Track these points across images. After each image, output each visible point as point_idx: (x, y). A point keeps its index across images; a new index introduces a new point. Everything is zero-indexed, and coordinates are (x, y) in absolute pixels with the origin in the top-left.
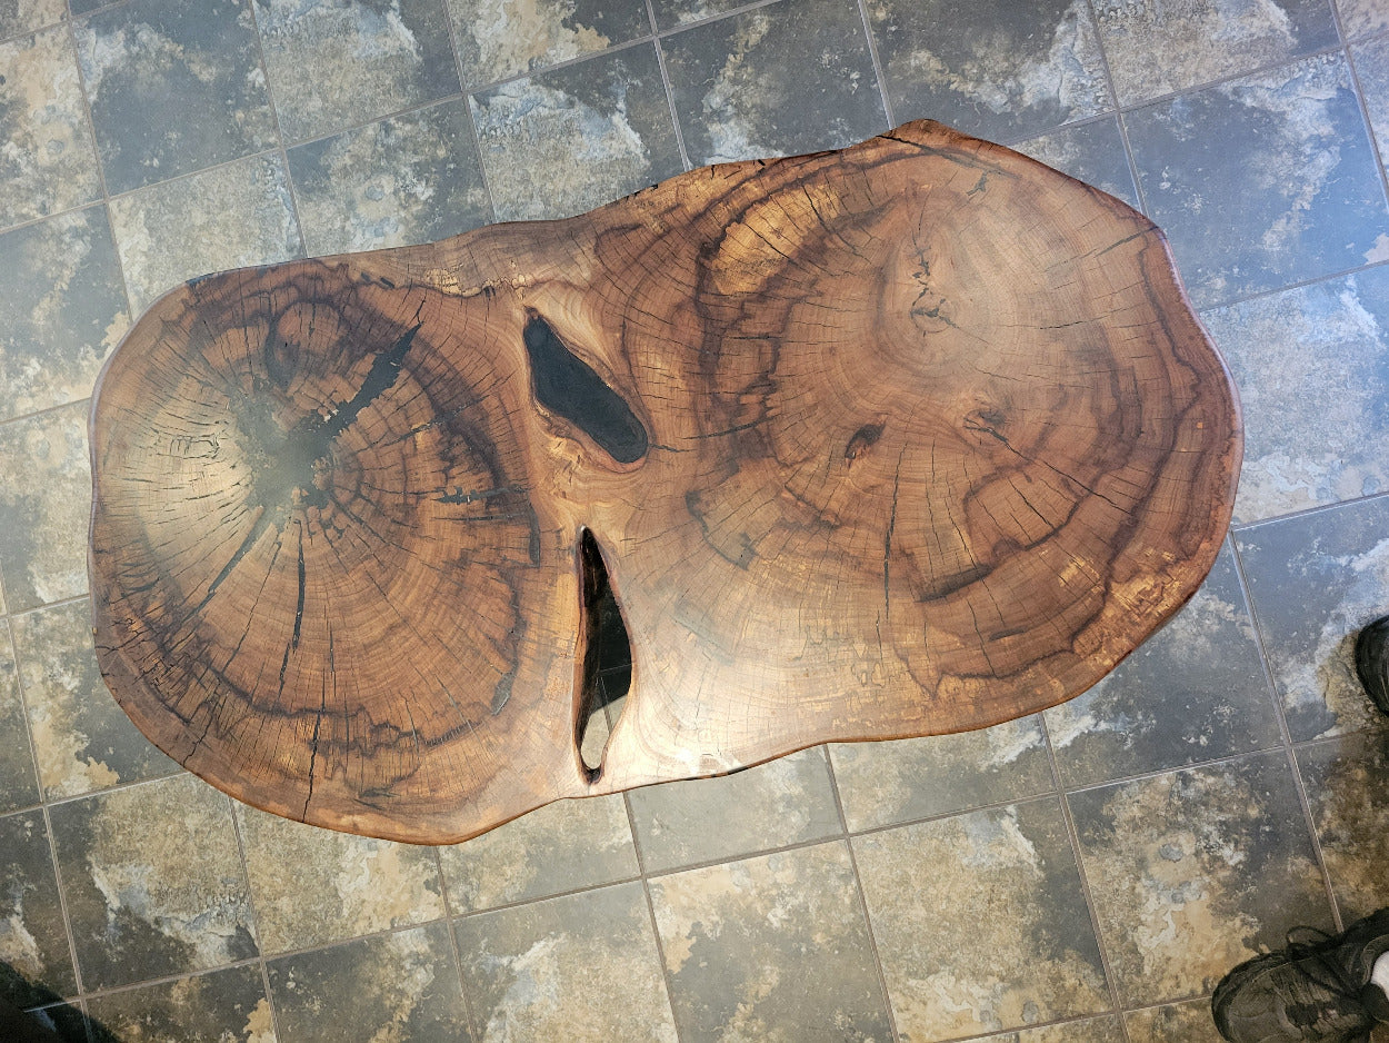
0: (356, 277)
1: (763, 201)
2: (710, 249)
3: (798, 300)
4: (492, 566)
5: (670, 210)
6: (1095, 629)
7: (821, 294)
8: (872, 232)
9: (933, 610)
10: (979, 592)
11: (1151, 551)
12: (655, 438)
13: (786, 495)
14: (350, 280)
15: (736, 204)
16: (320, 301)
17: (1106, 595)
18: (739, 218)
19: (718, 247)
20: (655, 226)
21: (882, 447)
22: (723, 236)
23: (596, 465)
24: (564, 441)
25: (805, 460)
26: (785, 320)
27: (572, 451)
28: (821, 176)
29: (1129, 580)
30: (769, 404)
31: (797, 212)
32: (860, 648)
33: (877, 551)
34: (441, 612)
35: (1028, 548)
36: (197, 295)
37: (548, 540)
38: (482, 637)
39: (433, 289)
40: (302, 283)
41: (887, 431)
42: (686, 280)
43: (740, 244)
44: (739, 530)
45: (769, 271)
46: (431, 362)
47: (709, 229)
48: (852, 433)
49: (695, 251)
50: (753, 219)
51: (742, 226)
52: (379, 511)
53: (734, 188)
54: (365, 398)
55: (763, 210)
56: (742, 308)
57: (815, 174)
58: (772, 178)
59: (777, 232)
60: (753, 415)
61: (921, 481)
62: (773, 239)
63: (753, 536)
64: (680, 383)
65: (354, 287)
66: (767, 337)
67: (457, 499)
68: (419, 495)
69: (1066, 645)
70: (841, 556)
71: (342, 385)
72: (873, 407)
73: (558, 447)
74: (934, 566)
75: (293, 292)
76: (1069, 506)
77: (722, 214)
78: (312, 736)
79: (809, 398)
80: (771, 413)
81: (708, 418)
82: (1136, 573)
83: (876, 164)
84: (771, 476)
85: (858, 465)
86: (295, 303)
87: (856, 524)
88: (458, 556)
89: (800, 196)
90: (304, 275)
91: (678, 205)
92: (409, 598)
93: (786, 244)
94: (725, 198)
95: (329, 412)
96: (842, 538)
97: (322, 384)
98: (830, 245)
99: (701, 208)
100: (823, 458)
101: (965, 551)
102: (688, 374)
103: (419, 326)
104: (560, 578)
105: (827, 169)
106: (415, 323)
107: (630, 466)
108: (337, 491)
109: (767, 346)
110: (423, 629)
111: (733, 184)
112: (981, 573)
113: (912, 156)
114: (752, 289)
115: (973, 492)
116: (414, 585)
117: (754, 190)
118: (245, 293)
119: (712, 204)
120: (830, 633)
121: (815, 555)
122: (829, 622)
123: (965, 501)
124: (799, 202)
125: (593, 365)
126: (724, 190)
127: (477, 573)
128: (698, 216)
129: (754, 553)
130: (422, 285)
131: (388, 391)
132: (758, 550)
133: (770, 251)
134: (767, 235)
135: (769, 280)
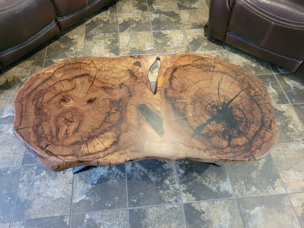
0: (207, 152)
1: (100, 152)
2: (115, 143)
3: (97, 129)
4: (175, 90)
5: (123, 154)
6: (59, 67)
7: (92, 129)
8: (76, 140)
9: (88, 73)
10: (78, 74)
11: (44, 76)
12: (136, 107)
13: (110, 94)
14: (209, 151)
15: (106, 152)
16: (217, 148)
17: (55, 71)
18: (106, 149)
19: (113, 143)
20: (128, 151)
21: (88, 99)
22: (111, 145)
23: (150, 104)
24: (157, 109)
25: (105, 99)
26: (101, 125)
27: (155, 107)
28: (84, 155)
29: (50, 73)
30: (110, 110)
31: (92, 148)
32: (103, 69)
33: (95, 82)
34: (187, 84)
35: (66, 79)
36: (252, 155)
37: (162, 93)
38: (178, 79)
39: (187, 146)
40: (222, 153)
41: (86, 102)
42: (123, 137)
43: (108, 143)
44: (121, 89)
45: (102, 136)
46: (188, 130)
47: (114, 148)
48: (94, 102)
49: (119, 143)
50: (103, 147)
51: (106, 147)
52: (201, 103)
53: (106, 156)
54: (205, 124)
55: (100, 150)
56: (111, 129)
57: (85, 155)
58: (96, 157)
59: (98, 144)
60: (113, 108)
61: (82, 92)
62: (99, 142)
63: (119, 88)
64: (129, 117)
65: (208, 150)
66: (107, 122)
67: (182, 103)
68: (191, 104)
69: (65, 65)
70: (103, 83)
71: (211, 128)
72: (87, 106)
74: (85, 79)
75: (225, 151)
76: (55, 85)
77: (110, 151)
78: (215, 68)
79: (101, 110)
80: (110, 108)
81: (124, 109)
82: (48, 74)
83: (70, 155)
84: (113, 97)
85: (94, 97)
86: (224, 148)
87: (98, 87)
88: (183, 93)
89: (90, 151)
90: (222, 155)
91: (121, 154)
92: (194, 87)
93: (97, 141)
94: (109, 154)
95: (213, 123)
96: (101, 85)
97: (216, 129)
98: (86, 139)
99: (115, 153)
100: (101, 99)
101: (78, 81)
102: (126, 118)
104: (161, 86)
105: (82, 156)
106: (191, 139)
107: (143, 103)
108: (211, 107)
109: (107, 121)
110: (191, 82)
111: (106, 157)
112: (76, 77)
113: (60, 155)
114: (107, 133)
115: (73, 89)
116: (193, 89)
117: (101, 155)
118: (238, 153)
119: (112, 153)
120: (108, 72)
121: (107, 84)
122: (108, 73)
123: (75, 88)
125: (148, 123)
126: (108, 156)
127: (179, 89)
128: (116, 151)
129: (120, 85)
130: (190, 147)
131: (199, 125)
132: (119, 86)
133: (101, 140)
134: (101, 144)
135: (103, 134)
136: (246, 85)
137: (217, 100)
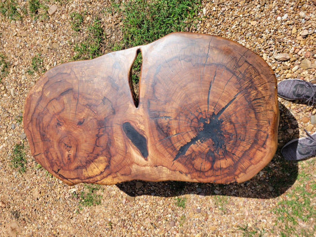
0: (189, 175)
1: (97, 175)
2: (107, 167)
3: (91, 153)
4: (159, 100)
5: (115, 177)
6: (45, 82)
7: (87, 154)
8: (77, 165)
9: (71, 87)
10: (63, 90)
11: (36, 97)
12: (121, 127)
13: (96, 112)
14: (190, 175)
15: (102, 176)
16: (199, 171)
17: (43, 89)
18: (102, 173)
19: (106, 167)
20: (118, 174)
21: (78, 121)
22: (105, 169)
23: (134, 122)
24: (140, 128)
25: (92, 119)
26: (94, 149)
27: (139, 126)
28: (86, 178)
29: (39, 91)
30: (98, 132)
31: (91, 172)
32: (84, 79)
33: (80, 99)
34: (172, 90)
35: (55, 98)
36: (234, 179)
37: (145, 106)
38: (163, 83)
39: (169, 169)
40: (203, 176)
41: (77, 124)
42: (112, 161)
43: (102, 167)
44: (105, 105)
45: (96, 160)
46: (171, 151)
47: (107, 172)
48: (83, 124)
49: (110, 167)
50: (99, 172)
51: (101, 171)
52: (186, 115)
53: (102, 179)
54: (189, 144)
55: (97, 173)
56: (102, 153)
57: (87, 179)
58: (95, 180)
59: (94, 168)
60: (101, 130)
61: (72, 113)
62: (95, 167)
63: (103, 104)
64: (115, 139)
65: (189, 173)
66: (98, 146)
67: (166, 117)
68: (176, 119)
69: (50, 79)
70: (86, 99)
71: (194, 148)
72: (79, 129)
73: (142, 127)
74: (70, 96)
75: (206, 174)
76: (48, 106)
77: (105, 174)
78: (208, 58)
79: (90, 132)
80: (98, 130)
81: (110, 130)
82: (38, 93)
83: (76, 178)
84: (98, 117)
85: (82, 117)
86: (206, 172)
87: (83, 105)
88: (167, 103)
89: (90, 175)
90: (203, 178)
91: (113, 178)
92: (180, 93)
93: (93, 165)
94: (104, 177)
95: (198, 142)
96: (86, 102)
97: (200, 150)
98: (85, 163)
99: (109, 176)
100: (89, 119)
101: (65, 99)
102: (113, 140)
103: (173, 160)
104: (143, 97)
105: (85, 179)
106: (174, 161)
107: (127, 121)
108: (197, 122)
109: (98, 144)
110: (177, 85)
111: (102, 180)
112: (62, 94)
113: (70, 179)
114: (100, 157)
115: (63, 110)
116: (178, 97)
117: (98, 178)
118: (220, 177)
119: (107, 177)
120: (89, 82)
121: (91, 99)
122: (89, 85)
123: (64, 108)
124: (90, 174)
125: (133, 145)
126: (104, 179)
127: (163, 99)
128: (109, 174)
129: (103, 100)
130: (172, 170)
131: (182, 145)
133: (96, 164)
134: (96, 168)
135: (96, 158)
136: (246, 82)
137: (205, 111)
